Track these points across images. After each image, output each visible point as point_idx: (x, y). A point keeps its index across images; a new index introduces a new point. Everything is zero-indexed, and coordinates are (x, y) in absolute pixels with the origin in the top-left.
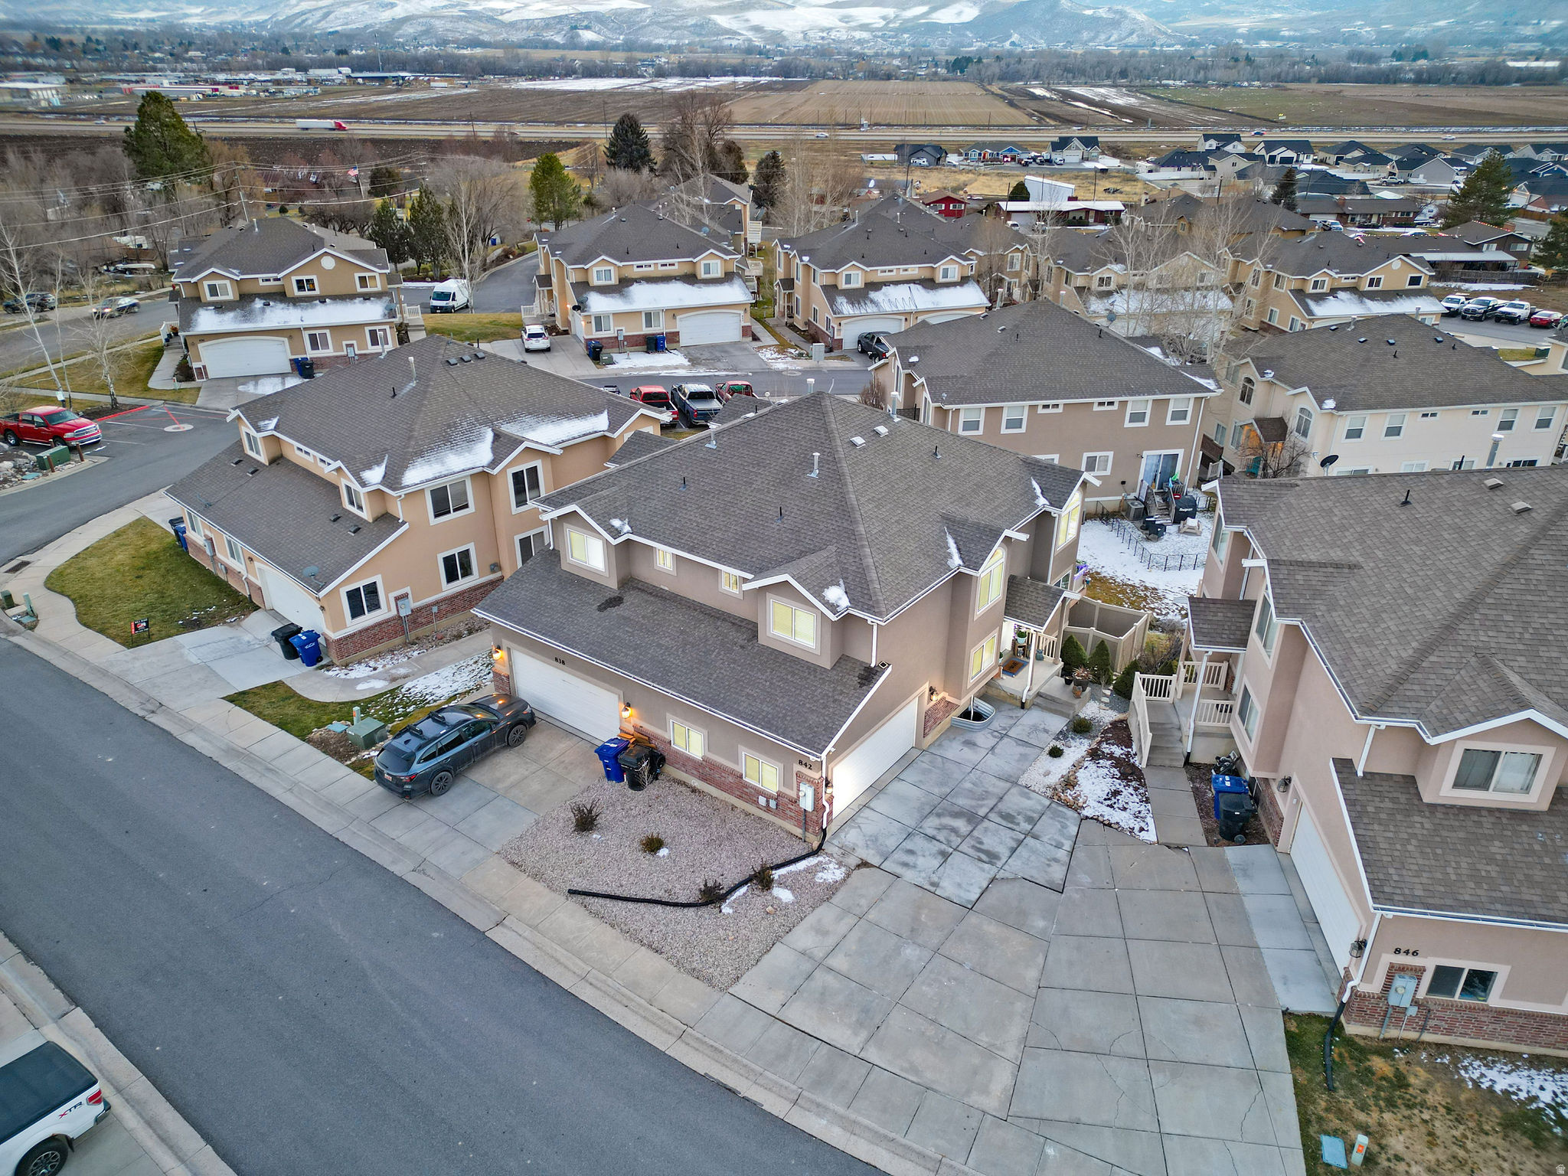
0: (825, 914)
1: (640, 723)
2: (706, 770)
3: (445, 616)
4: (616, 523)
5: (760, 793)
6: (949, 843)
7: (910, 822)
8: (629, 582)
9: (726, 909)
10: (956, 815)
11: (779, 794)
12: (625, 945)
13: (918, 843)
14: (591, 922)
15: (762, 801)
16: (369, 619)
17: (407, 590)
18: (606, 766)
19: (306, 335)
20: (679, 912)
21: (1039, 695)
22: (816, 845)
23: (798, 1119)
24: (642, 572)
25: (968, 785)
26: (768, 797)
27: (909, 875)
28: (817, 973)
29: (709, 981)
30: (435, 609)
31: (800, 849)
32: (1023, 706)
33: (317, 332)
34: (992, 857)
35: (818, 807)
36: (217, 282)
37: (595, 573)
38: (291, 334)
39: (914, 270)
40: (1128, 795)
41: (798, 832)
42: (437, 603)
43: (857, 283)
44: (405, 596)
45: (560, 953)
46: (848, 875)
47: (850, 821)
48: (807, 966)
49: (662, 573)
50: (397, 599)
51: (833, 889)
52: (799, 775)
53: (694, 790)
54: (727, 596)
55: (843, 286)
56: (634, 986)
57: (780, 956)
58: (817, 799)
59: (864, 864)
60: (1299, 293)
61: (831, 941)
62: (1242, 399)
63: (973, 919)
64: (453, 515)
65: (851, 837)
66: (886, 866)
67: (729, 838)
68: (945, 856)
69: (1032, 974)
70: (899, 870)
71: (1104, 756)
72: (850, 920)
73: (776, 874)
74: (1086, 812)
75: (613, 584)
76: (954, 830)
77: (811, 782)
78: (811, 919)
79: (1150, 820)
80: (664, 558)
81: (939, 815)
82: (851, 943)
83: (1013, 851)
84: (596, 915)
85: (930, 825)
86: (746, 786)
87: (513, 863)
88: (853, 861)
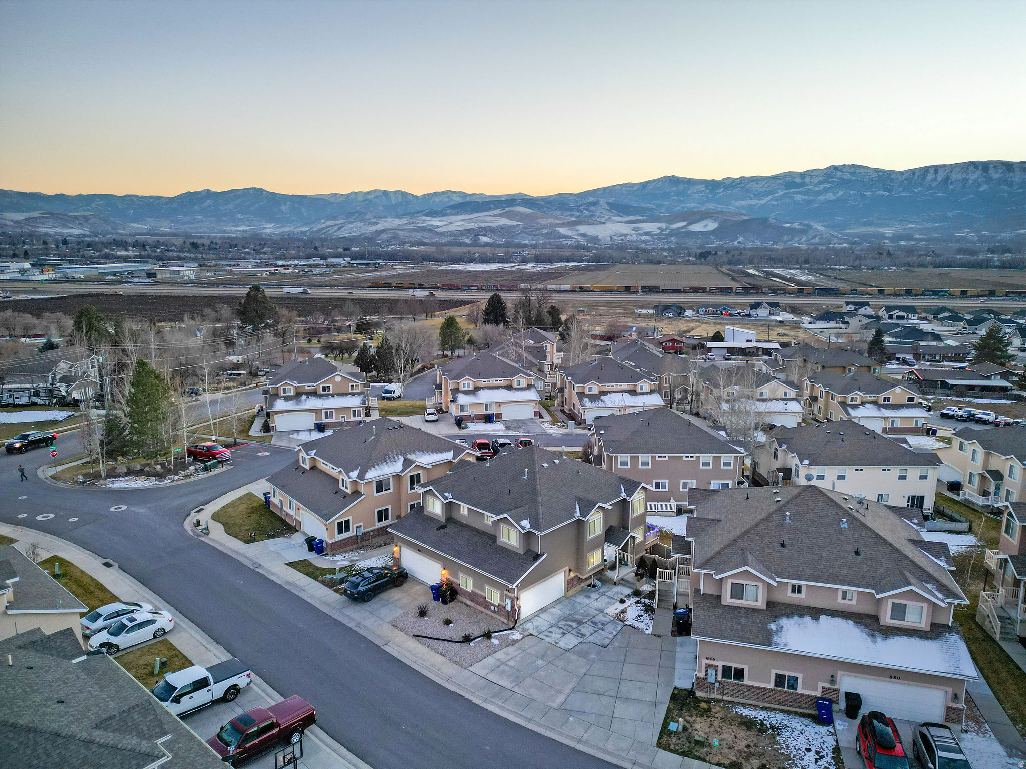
0: (511, 649)
1: (449, 577)
2: (473, 596)
3: (375, 537)
4: (447, 494)
5: (492, 605)
6: (567, 630)
7: (553, 622)
8: (450, 519)
9: (472, 644)
10: (573, 621)
11: (499, 605)
12: (432, 653)
13: (555, 629)
14: (420, 646)
15: (493, 608)
16: (345, 535)
17: (361, 524)
18: (434, 594)
19: (323, 412)
20: (454, 644)
21: (622, 579)
22: (512, 626)
23: (484, 705)
24: (455, 515)
25: (582, 611)
26: (495, 606)
27: (547, 639)
28: (502, 666)
29: (461, 666)
30: (372, 534)
31: (505, 627)
32: (615, 584)
33: (328, 410)
34: (583, 635)
35: (513, 610)
36: (286, 387)
37: (436, 515)
38: (317, 411)
39: (625, 386)
40: (646, 618)
41: (506, 621)
42: (372, 531)
43: (595, 390)
44: (360, 526)
45: (407, 654)
46: (523, 638)
47: (529, 620)
48: (499, 664)
49: (463, 516)
50: (357, 527)
51: (515, 642)
52: (506, 595)
53: (468, 606)
54: (487, 525)
55: (587, 392)
56: (433, 666)
57: (490, 660)
58: (513, 605)
59: (531, 635)
60: (843, 404)
61: (511, 657)
63: (567, 654)
64: (384, 492)
65: (528, 626)
66: (539, 636)
67: (478, 622)
68: (564, 634)
69: (584, 671)
70: (543, 637)
71: (641, 603)
72: (520, 651)
73: (494, 635)
74: (626, 623)
75: (444, 520)
76: (571, 626)
77: (510, 598)
78: (505, 650)
79: (651, 627)
80: (464, 509)
81: (566, 621)
82: (518, 658)
83: (592, 634)
84: (423, 644)
85: (561, 624)
86: (488, 602)
87: (394, 626)
88: (526, 634)
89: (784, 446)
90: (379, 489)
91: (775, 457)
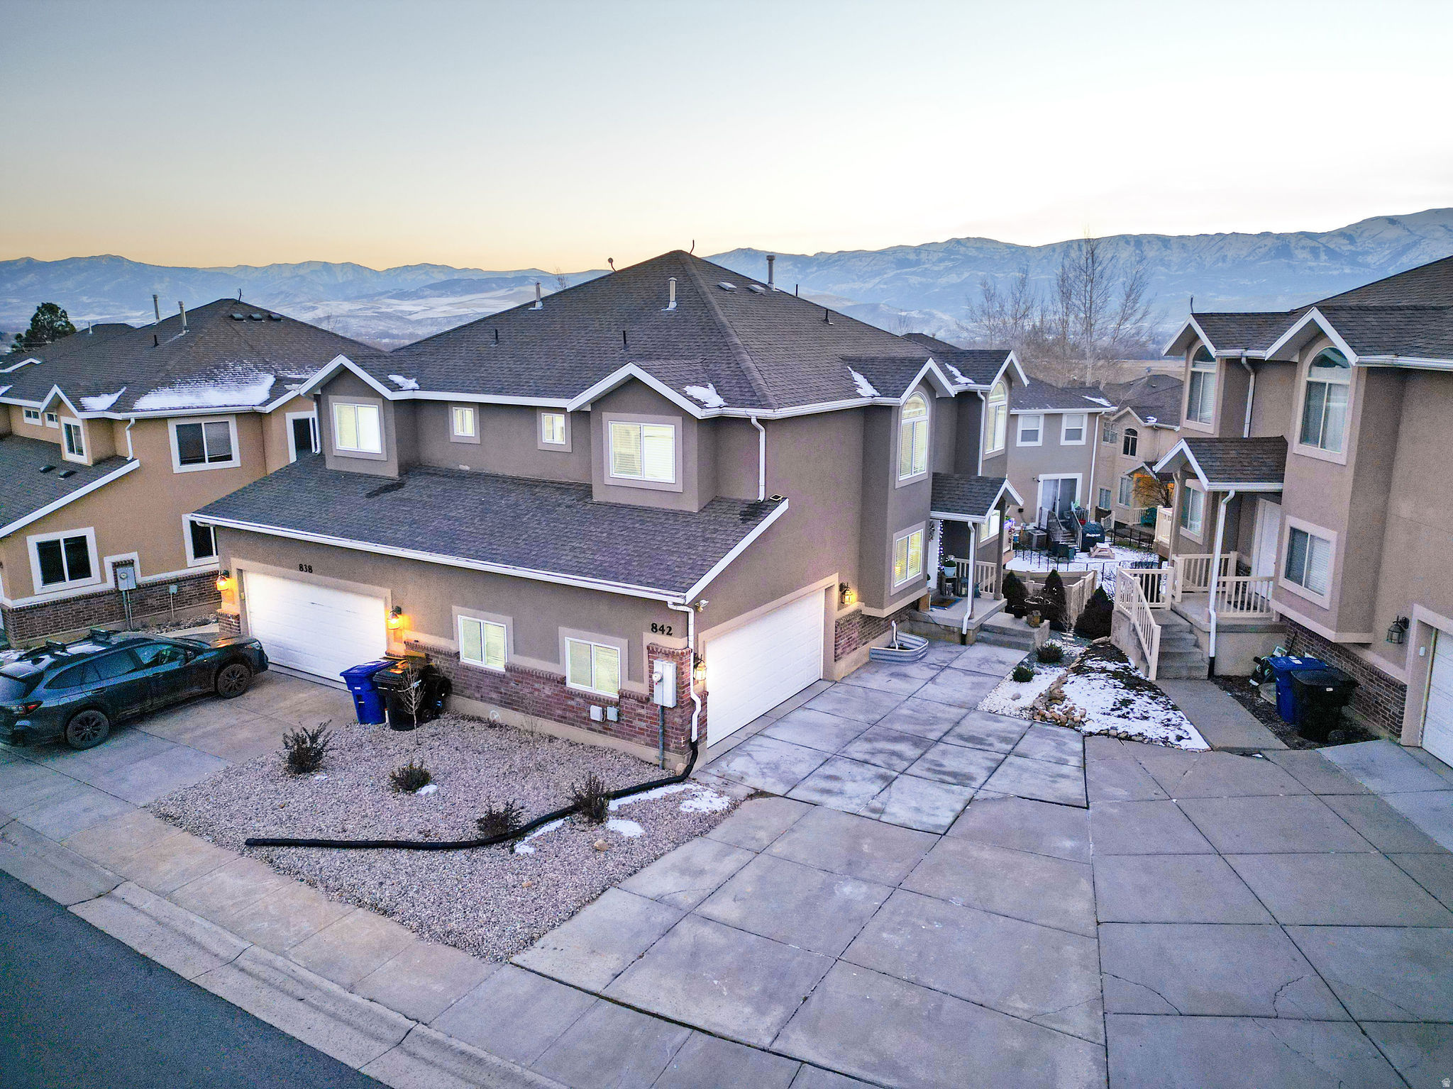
0: (700, 851)
1: (412, 636)
2: (512, 686)
3: (189, 601)
5: (591, 700)
6: (890, 767)
7: (829, 747)
9: (522, 848)
10: (900, 738)
11: (622, 695)
12: (325, 907)
13: (841, 768)
14: (273, 881)
15: (596, 713)
16: (68, 588)
17: (133, 555)
18: (357, 697)
20: (438, 857)
21: (982, 628)
22: (680, 768)
24: (435, 453)
25: (905, 712)
26: (604, 703)
27: (832, 802)
28: (684, 927)
29: (477, 949)
30: (173, 589)
31: (657, 775)
32: (963, 640)
34: (962, 779)
35: (684, 703)
37: (367, 458)
40: (1141, 703)
41: (652, 754)
42: (177, 581)
44: (131, 563)
45: (200, 929)
46: (735, 805)
47: (739, 744)
48: (664, 917)
49: (464, 444)
50: (116, 565)
51: (707, 823)
52: (653, 651)
53: (492, 725)
54: (552, 452)
57: (615, 905)
58: (681, 686)
59: (760, 794)
61: (708, 883)
62: (1126, 452)
63: (949, 845)
64: (207, 466)
65: (737, 765)
66: (795, 794)
67: (540, 767)
68: (888, 781)
69: (1078, 906)
70: (816, 797)
71: (1092, 670)
72: (740, 856)
73: (613, 805)
74: (1087, 728)
75: (392, 472)
76: (900, 756)
77: (669, 655)
78: (674, 857)
79: (1186, 725)
80: (465, 414)
81: (869, 740)
82: (746, 882)
83: (993, 771)
84: (286, 870)
85: (859, 749)
86: (572, 695)
87: (166, 817)
88: (741, 791)
89: (1153, 421)
90: (191, 453)
91: (1130, 448)
